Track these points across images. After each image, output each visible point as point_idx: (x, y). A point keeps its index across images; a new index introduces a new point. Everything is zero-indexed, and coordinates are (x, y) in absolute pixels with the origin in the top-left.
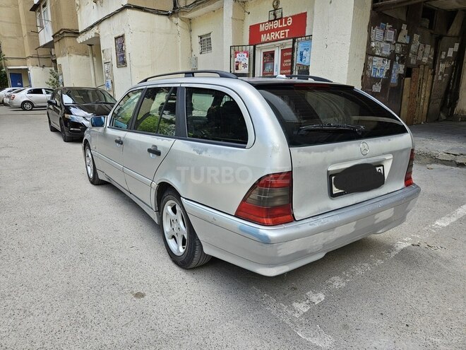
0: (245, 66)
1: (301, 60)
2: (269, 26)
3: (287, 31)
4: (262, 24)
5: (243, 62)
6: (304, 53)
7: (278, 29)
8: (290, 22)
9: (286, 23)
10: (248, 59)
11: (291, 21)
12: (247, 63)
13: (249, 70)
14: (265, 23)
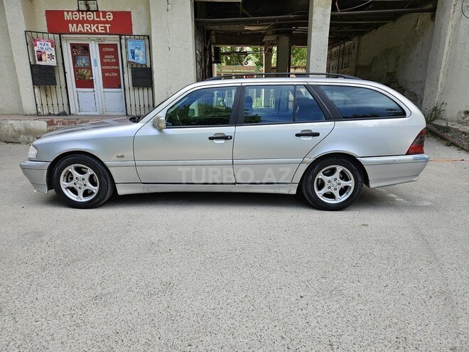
0: (51, 56)
1: (133, 57)
2: (79, 16)
3: (108, 26)
4: (68, 12)
5: (47, 52)
6: (136, 51)
7: (93, 22)
8: (110, 17)
9: (104, 17)
10: (53, 49)
11: (112, 16)
12: (54, 54)
13: (57, 63)
14: (72, 12)
